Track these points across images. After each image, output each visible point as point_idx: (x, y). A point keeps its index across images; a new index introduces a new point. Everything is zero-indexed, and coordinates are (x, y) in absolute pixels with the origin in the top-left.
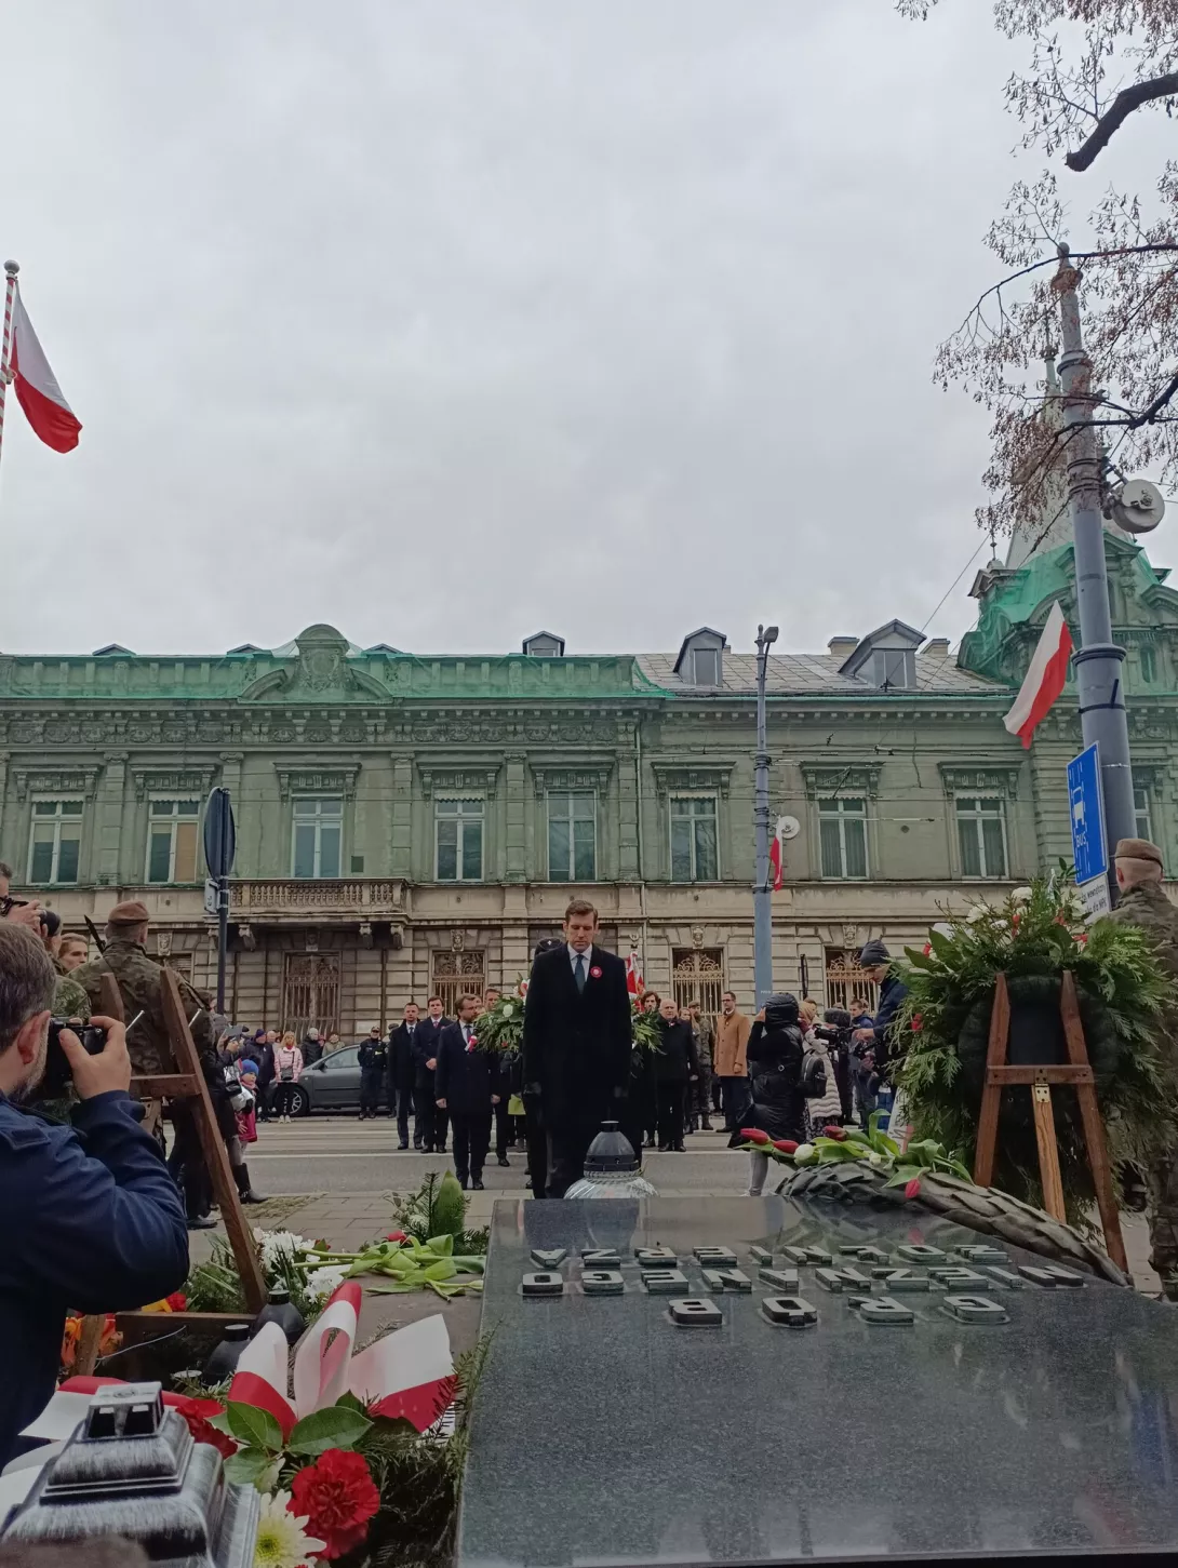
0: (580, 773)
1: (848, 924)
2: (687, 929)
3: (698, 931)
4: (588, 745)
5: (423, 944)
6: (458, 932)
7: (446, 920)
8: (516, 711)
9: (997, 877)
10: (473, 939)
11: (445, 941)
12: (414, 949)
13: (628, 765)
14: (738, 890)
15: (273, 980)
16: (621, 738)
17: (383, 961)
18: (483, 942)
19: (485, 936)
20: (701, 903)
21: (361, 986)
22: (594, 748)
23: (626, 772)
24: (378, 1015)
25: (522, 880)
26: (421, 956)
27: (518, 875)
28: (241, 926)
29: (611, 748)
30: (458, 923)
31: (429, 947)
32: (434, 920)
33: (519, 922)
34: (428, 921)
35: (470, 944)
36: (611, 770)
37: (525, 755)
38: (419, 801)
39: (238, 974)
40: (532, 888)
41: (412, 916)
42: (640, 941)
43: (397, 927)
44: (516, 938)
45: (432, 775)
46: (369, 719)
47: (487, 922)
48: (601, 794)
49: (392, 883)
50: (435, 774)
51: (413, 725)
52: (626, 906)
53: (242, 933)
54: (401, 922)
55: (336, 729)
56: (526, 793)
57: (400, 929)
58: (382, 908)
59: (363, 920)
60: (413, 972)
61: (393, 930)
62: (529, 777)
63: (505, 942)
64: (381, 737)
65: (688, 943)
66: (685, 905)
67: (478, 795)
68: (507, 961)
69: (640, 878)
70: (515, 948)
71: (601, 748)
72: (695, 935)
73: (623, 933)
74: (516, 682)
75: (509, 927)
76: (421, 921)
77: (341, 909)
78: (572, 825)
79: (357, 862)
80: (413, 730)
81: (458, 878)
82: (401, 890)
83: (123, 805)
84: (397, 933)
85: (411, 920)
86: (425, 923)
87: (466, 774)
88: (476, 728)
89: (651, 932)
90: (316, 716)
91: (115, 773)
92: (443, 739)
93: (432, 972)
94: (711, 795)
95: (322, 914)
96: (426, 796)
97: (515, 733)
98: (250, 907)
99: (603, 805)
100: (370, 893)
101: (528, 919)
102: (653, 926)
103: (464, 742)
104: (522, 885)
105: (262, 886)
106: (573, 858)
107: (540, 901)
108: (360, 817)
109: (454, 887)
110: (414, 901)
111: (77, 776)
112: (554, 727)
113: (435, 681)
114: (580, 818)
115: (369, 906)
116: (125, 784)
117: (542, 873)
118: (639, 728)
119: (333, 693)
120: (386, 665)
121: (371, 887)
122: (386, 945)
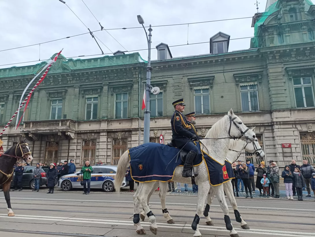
0: (123, 87)
1: (202, 128)
2: (153, 132)
3: (156, 132)
4: (125, 79)
5: (80, 138)
6: (89, 134)
7: (85, 131)
8: (104, 71)
9: (254, 111)
10: (93, 136)
11: (85, 137)
12: (78, 139)
13: (136, 84)
14: (169, 119)
15: (42, 148)
16: (134, 76)
17: (69, 143)
18: (95, 137)
19: (96, 135)
20: (157, 123)
21: (63, 150)
22: (127, 80)
23: (135, 86)
24: (67, 158)
25: (106, 118)
26: (79, 141)
27: (105, 117)
28: (29, 134)
29: (131, 79)
30: (88, 131)
31: (82, 139)
32: (82, 131)
33: (104, 131)
34: (80, 131)
35: (92, 138)
36: (132, 86)
37: (108, 83)
38: (81, 98)
39: (33, 147)
40: (109, 121)
41: (77, 130)
42: (138, 135)
43: (67, 133)
44: (103, 135)
45: (84, 91)
46: (67, 77)
47: (95, 131)
48: (129, 93)
49: (67, 120)
50: (85, 91)
51: (79, 78)
52: (135, 125)
53: (29, 136)
54: (68, 131)
55: (60, 80)
56: (109, 94)
57: (69, 133)
58: (64, 128)
59: (58, 131)
60: (77, 146)
61: (66, 134)
62: (109, 89)
63: (100, 137)
64: (71, 82)
65: (153, 135)
66: (152, 124)
67: (96, 96)
68: (101, 142)
69: (139, 116)
70: (103, 138)
71: (129, 80)
72: (155, 133)
73: (133, 133)
74: (106, 63)
75: (102, 132)
76: (78, 131)
77: (54, 128)
78: (122, 103)
79: (65, 116)
80: (79, 79)
81: (91, 119)
82: (69, 122)
83: (12, 104)
84: (67, 134)
85: (75, 131)
86: (79, 132)
87: (93, 90)
88: (95, 77)
89: (142, 132)
90: (55, 77)
91: (11, 96)
92: (87, 81)
93: (83, 146)
94: (161, 91)
95: (49, 130)
96: (82, 97)
97: (106, 78)
98: (32, 129)
99: (130, 96)
100: (62, 123)
101: (107, 130)
102: (143, 131)
103: (92, 81)
104: (106, 120)
105: (35, 123)
106: (122, 112)
107: (111, 124)
108: (66, 104)
109: (88, 121)
110: (78, 126)
111: (3, 98)
112: (115, 75)
113: (86, 66)
114: (125, 100)
115: (61, 127)
116: (13, 99)
117: (112, 117)
118: (140, 73)
119: (60, 71)
120: (73, 62)
121: (62, 122)
122: (69, 138)
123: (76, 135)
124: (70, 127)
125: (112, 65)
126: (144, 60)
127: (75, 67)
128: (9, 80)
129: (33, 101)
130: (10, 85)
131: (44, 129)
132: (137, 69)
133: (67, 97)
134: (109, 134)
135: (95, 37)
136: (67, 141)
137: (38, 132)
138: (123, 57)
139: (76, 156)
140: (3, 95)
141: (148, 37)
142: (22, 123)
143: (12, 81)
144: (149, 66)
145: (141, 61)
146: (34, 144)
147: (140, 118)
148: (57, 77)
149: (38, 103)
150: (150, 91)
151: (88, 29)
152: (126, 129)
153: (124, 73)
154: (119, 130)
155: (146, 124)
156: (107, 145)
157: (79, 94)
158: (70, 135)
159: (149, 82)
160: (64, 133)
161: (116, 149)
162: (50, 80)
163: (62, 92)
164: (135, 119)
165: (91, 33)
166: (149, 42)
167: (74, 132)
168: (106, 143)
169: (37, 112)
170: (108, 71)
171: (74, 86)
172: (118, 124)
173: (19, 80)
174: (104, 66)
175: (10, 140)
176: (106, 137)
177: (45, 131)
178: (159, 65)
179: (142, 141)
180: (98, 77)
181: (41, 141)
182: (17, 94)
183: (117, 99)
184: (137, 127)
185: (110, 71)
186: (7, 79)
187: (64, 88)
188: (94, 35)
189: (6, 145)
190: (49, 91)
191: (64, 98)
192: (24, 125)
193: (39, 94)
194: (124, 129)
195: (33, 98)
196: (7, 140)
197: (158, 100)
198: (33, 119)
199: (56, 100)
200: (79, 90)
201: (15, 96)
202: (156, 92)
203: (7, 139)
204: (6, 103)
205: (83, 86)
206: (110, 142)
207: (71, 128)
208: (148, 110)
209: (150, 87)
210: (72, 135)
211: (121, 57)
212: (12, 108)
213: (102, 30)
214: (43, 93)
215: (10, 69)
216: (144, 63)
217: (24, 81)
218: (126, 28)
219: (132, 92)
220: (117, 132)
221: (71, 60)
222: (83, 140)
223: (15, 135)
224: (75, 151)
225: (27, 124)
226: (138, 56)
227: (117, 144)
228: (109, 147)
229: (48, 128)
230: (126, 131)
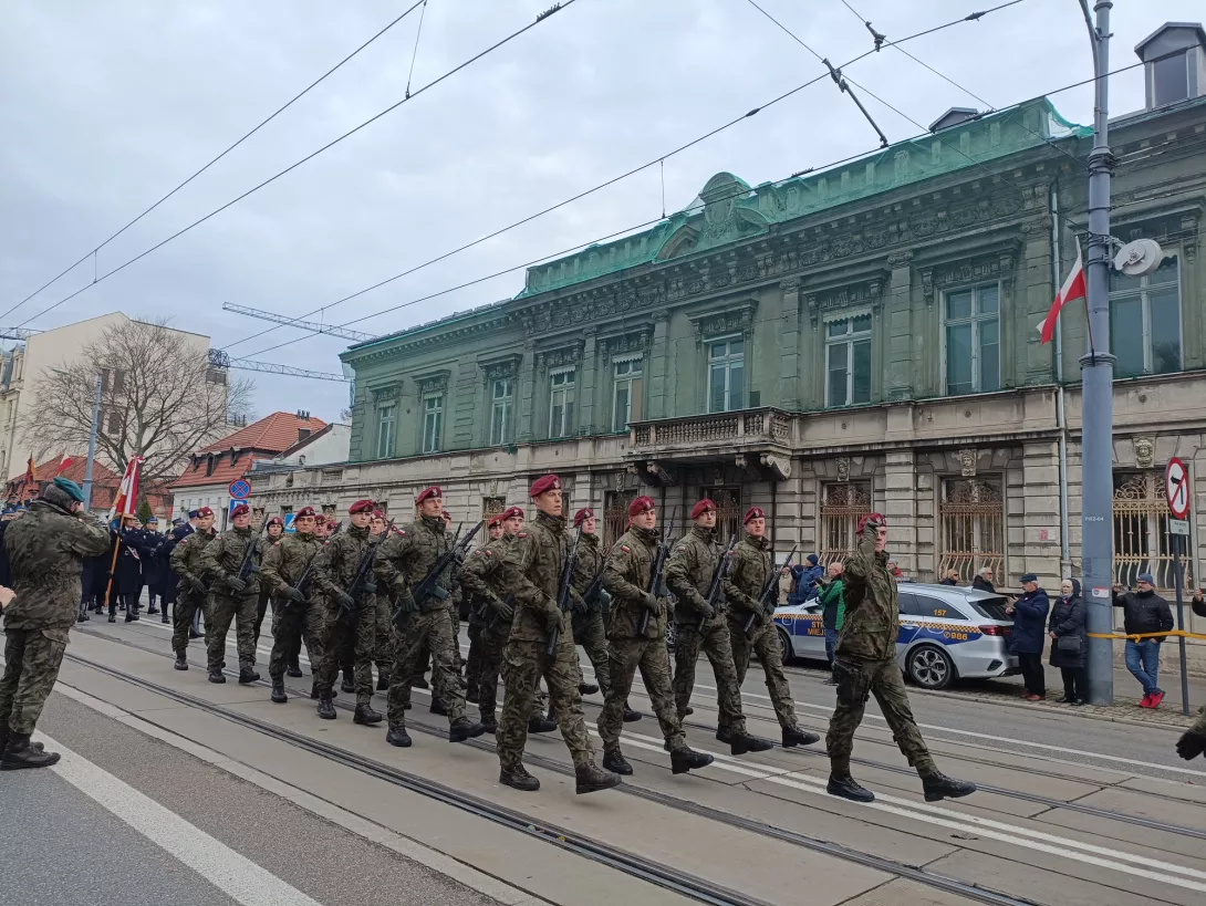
0: (975, 262)
2: (1128, 443)
3: (1144, 443)
5: (811, 474)
6: (842, 460)
7: (827, 448)
8: (893, 206)
10: (859, 467)
11: (828, 471)
12: (802, 480)
17: (774, 493)
18: (868, 470)
19: (871, 462)
20: (1151, 406)
22: (995, 227)
23: (1035, 249)
25: (907, 397)
26: (808, 487)
27: (901, 393)
28: (648, 463)
29: (1014, 222)
30: (839, 450)
31: (816, 477)
32: (816, 449)
33: (903, 446)
34: (811, 450)
35: (856, 473)
36: (1017, 252)
37: (911, 255)
38: (806, 328)
39: (663, 506)
40: (920, 406)
41: (797, 446)
42: (1055, 460)
43: (766, 457)
44: (899, 464)
45: (818, 298)
46: (757, 253)
47: (867, 448)
48: (1004, 282)
49: (763, 412)
50: (820, 297)
51: (797, 250)
52: (1037, 417)
53: (650, 469)
54: (769, 452)
55: (732, 271)
56: (915, 299)
57: (770, 459)
58: (753, 439)
59: (735, 451)
60: (801, 504)
61: (763, 460)
62: (918, 279)
63: (887, 469)
64: (771, 270)
65: (1129, 460)
66: (1124, 409)
67: (865, 311)
68: (890, 490)
69: (1055, 379)
70: (899, 475)
71: (1002, 225)
72: (1139, 449)
73: (1030, 451)
74: (902, 174)
75: (891, 451)
76: (803, 450)
77: (721, 443)
78: (974, 328)
79: (755, 397)
80: (798, 255)
81: (848, 403)
82: (771, 420)
83: (596, 370)
84: (766, 463)
85: (793, 451)
86: (807, 453)
87: (850, 290)
88: (858, 237)
89: (1073, 448)
90: (715, 262)
91: (590, 344)
92: (826, 258)
93: (821, 503)
94: (1170, 254)
95: (705, 449)
96: (813, 320)
97: (900, 232)
98: (655, 446)
99: (1008, 295)
100: (745, 424)
101: (911, 442)
102: (1077, 440)
103: (846, 256)
104: (908, 404)
105: (665, 426)
106: (975, 366)
107: (930, 419)
108: (758, 351)
109: (839, 413)
110: (802, 431)
111: (570, 350)
112: (941, 215)
113: (821, 199)
114: (986, 316)
115: (742, 438)
116: (597, 352)
117: (932, 389)
118: (1054, 187)
119: (729, 237)
120: (774, 196)
121: (745, 419)
122: (772, 477)
123: (797, 463)
124: (773, 437)
125: (924, 177)
126: (1071, 126)
127: (783, 213)
128: (582, 293)
129: (653, 354)
130: (585, 308)
131: (691, 446)
132: (1037, 174)
133: (759, 328)
134: (922, 458)
135: (851, 86)
136: (766, 488)
137: (675, 456)
138: (973, 134)
139: (802, 542)
140: (569, 342)
141: (1094, 16)
142: (627, 428)
143: (589, 293)
144: (1102, 147)
145: (1057, 132)
146: (663, 497)
147: (1064, 385)
148: (721, 262)
149: (667, 357)
150: (1106, 264)
151: (826, 62)
152: (997, 436)
153: (978, 201)
154: (963, 441)
155: (1091, 414)
156: (916, 501)
157: (800, 310)
158: (774, 464)
159: (1101, 225)
160: (753, 457)
161: (954, 519)
162: (703, 275)
163: (738, 314)
164: (1039, 390)
165: (836, 75)
166: (1099, 38)
167: (790, 453)
168: (911, 495)
169: (665, 390)
170: (906, 204)
171: (779, 283)
172: (960, 416)
173: (610, 287)
174: (892, 187)
175: (596, 485)
176: (911, 469)
177: (694, 454)
178: (1155, 134)
179: (1076, 484)
180: (868, 235)
181: (686, 486)
182: (606, 333)
183: (949, 316)
184: (1051, 426)
185: (916, 202)
186: (576, 289)
187: (746, 298)
188: (847, 82)
189: (586, 500)
190: (699, 313)
191: (751, 333)
192: (633, 435)
193: (668, 329)
194: (988, 436)
195: (652, 343)
196: (588, 486)
197: (1151, 295)
198: (656, 414)
199: (722, 344)
200: (800, 298)
201: (602, 341)
202: (1139, 262)
203: (587, 482)
204: (579, 367)
205: (815, 281)
206: (929, 489)
207: (777, 440)
208: (1103, 351)
209: (1106, 247)
210: (784, 466)
211: (965, 136)
212: (595, 381)
213: (878, 49)
214: (682, 321)
215: (583, 256)
216: (1075, 137)
217: (624, 289)
218: (979, 11)
219: (1021, 278)
220: (956, 448)
221: (766, 189)
222: (823, 483)
223: (608, 467)
224: (797, 522)
225: (641, 429)
226: (1044, 114)
227: (956, 496)
228: (925, 509)
229: (702, 444)
230: (995, 446)
